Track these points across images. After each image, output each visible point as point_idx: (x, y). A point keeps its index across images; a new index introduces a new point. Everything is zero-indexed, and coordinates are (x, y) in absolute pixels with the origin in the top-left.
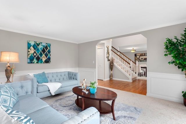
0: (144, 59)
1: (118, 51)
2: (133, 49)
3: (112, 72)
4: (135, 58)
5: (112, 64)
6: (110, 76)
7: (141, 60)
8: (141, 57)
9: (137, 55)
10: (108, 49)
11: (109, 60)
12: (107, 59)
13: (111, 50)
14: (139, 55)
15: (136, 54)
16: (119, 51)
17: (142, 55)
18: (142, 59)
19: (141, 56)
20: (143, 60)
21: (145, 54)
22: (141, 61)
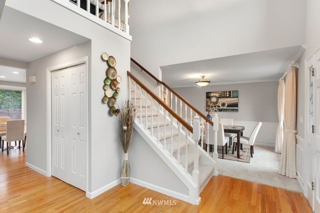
0: (228, 106)
1: (158, 81)
2: (203, 77)
3: (127, 154)
4: (207, 102)
5: (125, 128)
6: (120, 173)
7: (221, 108)
8: (221, 101)
9: (212, 95)
10: (110, 67)
11: (117, 111)
12: (106, 108)
13: (129, 74)
14: (217, 95)
15: (210, 93)
16: (160, 79)
17: (223, 95)
18: (223, 105)
19: (220, 97)
20: (225, 108)
21: (230, 92)
22: (220, 110)
